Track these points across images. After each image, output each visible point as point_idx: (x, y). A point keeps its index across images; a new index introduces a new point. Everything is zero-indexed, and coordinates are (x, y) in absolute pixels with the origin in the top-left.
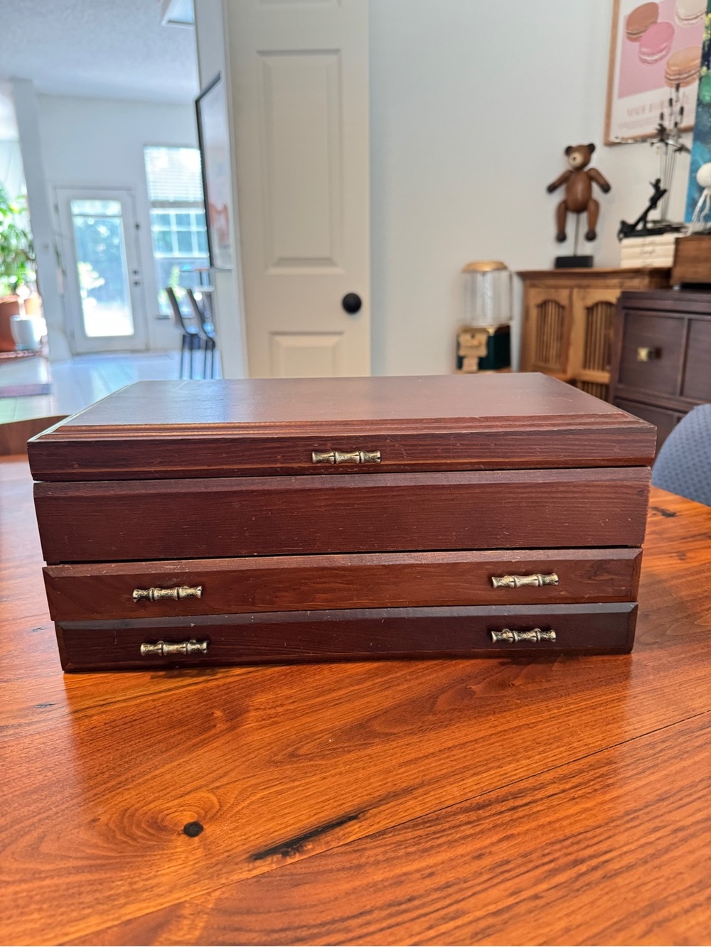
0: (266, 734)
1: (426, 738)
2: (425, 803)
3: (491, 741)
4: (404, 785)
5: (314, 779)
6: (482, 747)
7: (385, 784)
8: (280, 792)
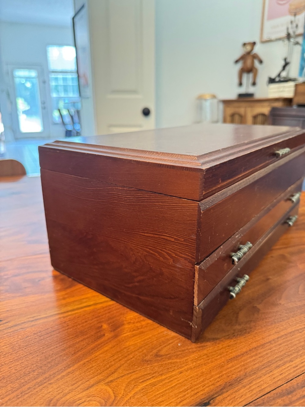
0: (137, 341)
1: (239, 341)
2: (252, 390)
3: (280, 342)
4: (234, 376)
5: (174, 373)
6: (275, 346)
7: (222, 376)
8: (153, 385)
